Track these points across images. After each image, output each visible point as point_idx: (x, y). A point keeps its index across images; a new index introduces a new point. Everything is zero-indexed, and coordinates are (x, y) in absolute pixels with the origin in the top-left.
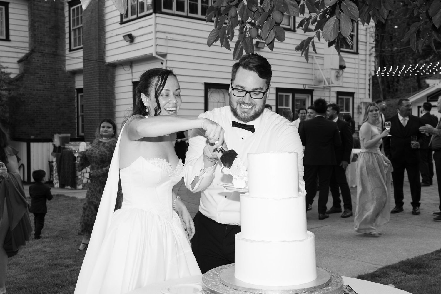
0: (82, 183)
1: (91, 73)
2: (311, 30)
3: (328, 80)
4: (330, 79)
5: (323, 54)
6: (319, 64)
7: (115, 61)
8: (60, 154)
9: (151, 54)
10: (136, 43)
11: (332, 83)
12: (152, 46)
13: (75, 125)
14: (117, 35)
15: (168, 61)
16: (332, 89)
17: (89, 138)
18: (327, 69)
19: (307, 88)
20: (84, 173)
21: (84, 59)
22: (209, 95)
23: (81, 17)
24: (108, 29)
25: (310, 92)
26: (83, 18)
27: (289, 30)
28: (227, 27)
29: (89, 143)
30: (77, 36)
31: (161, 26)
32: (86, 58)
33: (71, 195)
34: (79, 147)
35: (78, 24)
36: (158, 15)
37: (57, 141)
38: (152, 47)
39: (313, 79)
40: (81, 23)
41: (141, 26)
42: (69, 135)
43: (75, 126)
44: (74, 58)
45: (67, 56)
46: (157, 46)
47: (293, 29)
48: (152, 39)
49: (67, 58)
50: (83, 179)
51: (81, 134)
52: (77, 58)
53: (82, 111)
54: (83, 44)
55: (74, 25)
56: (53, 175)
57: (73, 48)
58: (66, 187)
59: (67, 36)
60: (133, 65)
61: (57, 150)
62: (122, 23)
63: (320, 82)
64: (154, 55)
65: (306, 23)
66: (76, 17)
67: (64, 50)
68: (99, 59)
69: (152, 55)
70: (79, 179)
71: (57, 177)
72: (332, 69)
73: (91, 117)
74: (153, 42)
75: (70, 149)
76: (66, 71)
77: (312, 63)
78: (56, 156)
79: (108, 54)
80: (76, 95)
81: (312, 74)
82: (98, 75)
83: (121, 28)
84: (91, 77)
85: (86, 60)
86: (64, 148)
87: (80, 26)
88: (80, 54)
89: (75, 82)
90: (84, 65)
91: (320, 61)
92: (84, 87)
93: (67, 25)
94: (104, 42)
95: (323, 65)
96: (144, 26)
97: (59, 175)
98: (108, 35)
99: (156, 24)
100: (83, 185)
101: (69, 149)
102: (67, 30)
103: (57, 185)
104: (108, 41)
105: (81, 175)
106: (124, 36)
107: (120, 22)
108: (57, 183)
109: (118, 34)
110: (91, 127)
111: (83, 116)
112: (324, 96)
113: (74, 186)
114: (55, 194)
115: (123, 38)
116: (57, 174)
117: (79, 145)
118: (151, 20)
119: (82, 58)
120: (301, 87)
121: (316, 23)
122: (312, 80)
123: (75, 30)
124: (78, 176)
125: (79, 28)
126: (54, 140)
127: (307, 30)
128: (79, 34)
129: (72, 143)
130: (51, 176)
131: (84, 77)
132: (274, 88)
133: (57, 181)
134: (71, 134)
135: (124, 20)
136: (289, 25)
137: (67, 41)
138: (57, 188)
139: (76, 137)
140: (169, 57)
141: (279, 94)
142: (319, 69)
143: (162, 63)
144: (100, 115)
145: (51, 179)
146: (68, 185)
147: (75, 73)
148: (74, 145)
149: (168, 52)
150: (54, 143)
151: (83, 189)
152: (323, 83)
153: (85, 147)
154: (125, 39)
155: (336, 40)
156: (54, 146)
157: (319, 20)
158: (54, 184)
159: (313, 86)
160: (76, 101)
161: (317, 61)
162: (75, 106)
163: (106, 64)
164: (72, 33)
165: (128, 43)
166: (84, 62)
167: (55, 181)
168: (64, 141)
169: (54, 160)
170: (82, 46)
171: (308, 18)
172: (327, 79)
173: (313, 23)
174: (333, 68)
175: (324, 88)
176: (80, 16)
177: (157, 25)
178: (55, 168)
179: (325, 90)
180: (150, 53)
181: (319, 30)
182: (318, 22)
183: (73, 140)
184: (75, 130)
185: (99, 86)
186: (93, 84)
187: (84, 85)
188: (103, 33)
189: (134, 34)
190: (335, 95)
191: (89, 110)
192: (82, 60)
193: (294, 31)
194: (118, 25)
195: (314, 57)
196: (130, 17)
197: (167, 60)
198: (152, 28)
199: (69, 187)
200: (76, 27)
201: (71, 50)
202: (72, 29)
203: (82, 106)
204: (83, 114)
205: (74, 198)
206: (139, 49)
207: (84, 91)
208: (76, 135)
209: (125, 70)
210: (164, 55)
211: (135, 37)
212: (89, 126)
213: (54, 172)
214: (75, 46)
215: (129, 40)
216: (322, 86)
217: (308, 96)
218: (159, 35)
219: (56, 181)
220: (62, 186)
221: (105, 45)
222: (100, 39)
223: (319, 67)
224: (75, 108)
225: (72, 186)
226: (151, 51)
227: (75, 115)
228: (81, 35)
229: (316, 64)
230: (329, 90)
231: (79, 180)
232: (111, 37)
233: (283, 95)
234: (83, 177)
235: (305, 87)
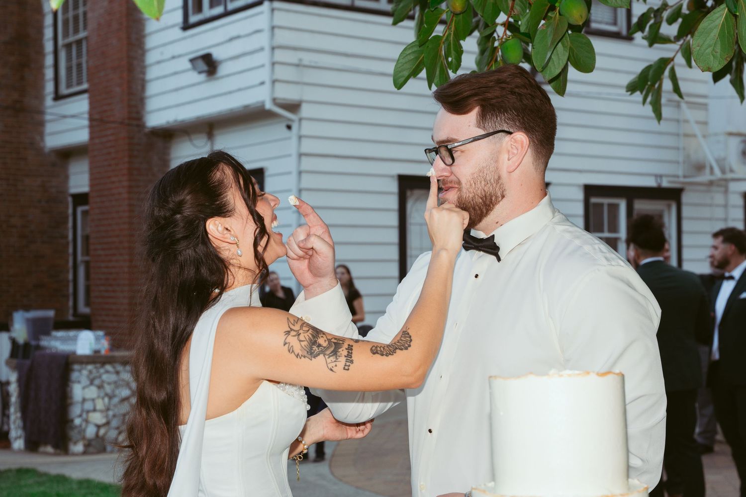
0: (84, 438)
1: (109, 153)
2: (666, 40)
3: (721, 162)
4: (724, 159)
5: (705, 97)
6: (698, 122)
7: (168, 123)
8: (28, 362)
9: (259, 105)
10: (222, 77)
11: (732, 171)
12: (262, 83)
13: (68, 286)
14: (174, 57)
15: (304, 123)
16: (733, 186)
17: (104, 321)
18: (716, 134)
19: (665, 184)
20: (88, 412)
21: (91, 119)
22: (409, 205)
23: (85, 14)
24: (151, 42)
25: (673, 195)
26: (89, 15)
27: (616, 36)
28: (445, 38)
29: (101, 333)
30: (74, 62)
31: (287, 33)
32: (97, 117)
33: (54, 471)
34: (76, 344)
35: (76, 31)
36: (277, 5)
37: (20, 329)
38: (262, 87)
39: (681, 159)
40: (85, 28)
41: (234, 34)
42: (51, 313)
43: (68, 290)
44: (65, 117)
45: (49, 111)
46: (277, 85)
47: (624, 32)
48: (263, 66)
49: (48, 117)
50: (86, 427)
51: (83, 309)
52: (73, 116)
53: (86, 252)
54: (88, 81)
55: (66, 34)
56: (8, 417)
57: (64, 90)
58: (42, 449)
59: (49, 60)
60: (216, 132)
61: (19, 351)
62: (187, 26)
63: (700, 167)
64: (269, 106)
65: (652, 21)
66: (71, 14)
67: (41, 98)
68: (129, 118)
69: (263, 106)
70: (76, 427)
71: (19, 422)
72: (731, 134)
73: (107, 267)
74: (264, 75)
75: (53, 351)
76: (47, 150)
77: (678, 121)
78: (18, 368)
79: (152, 104)
80: (70, 211)
81: (678, 149)
82: (126, 159)
83: (184, 38)
84: (110, 165)
85: (96, 121)
86: (38, 347)
87: (82, 35)
88: (81, 105)
89: (67, 178)
90: (92, 133)
91: (699, 115)
92: (91, 191)
93: (48, 33)
94: (141, 76)
95: (705, 123)
96: (242, 33)
97: (24, 417)
98: (151, 57)
99: (273, 28)
100: (86, 442)
101: (50, 349)
102: (49, 47)
103: (18, 444)
104: (152, 73)
105: (80, 416)
106: (192, 61)
107: (181, 25)
108: (20, 437)
109: (176, 54)
110: (107, 291)
111: (87, 264)
112: (711, 205)
113: (62, 444)
114: (14, 466)
115: (189, 65)
116: (19, 415)
117: (75, 339)
118: (261, 16)
119: (86, 116)
120: (650, 182)
121: (680, 20)
122: (678, 162)
123: (68, 46)
124: (72, 421)
125: (79, 42)
126: (12, 325)
127: (655, 39)
128: (79, 55)
129: (60, 334)
130: (5, 419)
131: (91, 163)
132: (578, 186)
133: (20, 432)
134: (58, 312)
135: (193, 19)
136: (615, 23)
137: (49, 73)
138: (19, 451)
139: (71, 318)
140: (305, 111)
141: (594, 200)
142: (694, 136)
143: (289, 127)
144: (131, 261)
145: (5, 428)
146: (46, 444)
147: (67, 154)
148: (64, 340)
149: (305, 98)
150: (14, 334)
151: (85, 453)
152: (707, 171)
153: (90, 344)
154: (194, 68)
155: (734, 64)
156: (14, 342)
157: (687, 12)
158: (12, 440)
159: (682, 180)
160: (70, 224)
161: (688, 113)
162: (66, 237)
163: (147, 130)
164: (63, 55)
165: (203, 77)
166: (91, 127)
167: (13, 434)
168: (40, 328)
169: (13, 377)
170: (85, 86)
171: (658, 10)
172: (718, 161)
173: (671, 21)
174: (734, 130)
175: (711, 183)
176: (81, 10)
177: (277, 31)
178: (14, 399)
179: (714, 188)
180: (258, 102)
181: (689, 36)
182: (685, 17)
183: (63, 324)
184: (68, 300)
185: (130, 187)
186: (113, 182)
187: (92, 186)
188: (140, 52)
189: (217, 54)
190: (740, 202)
191: (103, 249)
192: (86, 122)
193: (629, 38)
194: (178, 33)
195: (684, 106)
196: (207, 12)
197: (300, 120)
198: (263, 40)
199: (49, 449)
200: (71, 39)
201: (58, 97)
202: (61, 42)
203: (86, 238)
204: (87, 258)
205: (61, 479)
206: (230, 92)
207: (91, 200)
208: (71, 311)
209: (195, 146)
210: (294, 107)
211: (221, 62)
212: (102, 288)
213: (12, 410)
214: (69, 85)
215: (205, 68)
216: (705, 177)
217: (669, 207)
218: (280, 56)
219: (17, 433)
220: (32, 446)
221: (143, 84)
222: (130, 69)
223: (696, 129)
224: (68, 243)
225: (56, 446)
226: (261, 96)
227: (67, 261)
228: (84, 60)
229: (686, 121)
230: (723, 189)
231: (76, 431)
232: (159, 62)
233: (601, 205)
234: (87, 421)
235: (659, 181)
